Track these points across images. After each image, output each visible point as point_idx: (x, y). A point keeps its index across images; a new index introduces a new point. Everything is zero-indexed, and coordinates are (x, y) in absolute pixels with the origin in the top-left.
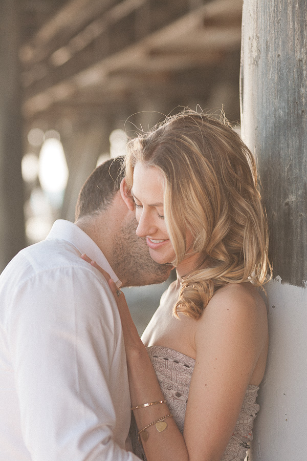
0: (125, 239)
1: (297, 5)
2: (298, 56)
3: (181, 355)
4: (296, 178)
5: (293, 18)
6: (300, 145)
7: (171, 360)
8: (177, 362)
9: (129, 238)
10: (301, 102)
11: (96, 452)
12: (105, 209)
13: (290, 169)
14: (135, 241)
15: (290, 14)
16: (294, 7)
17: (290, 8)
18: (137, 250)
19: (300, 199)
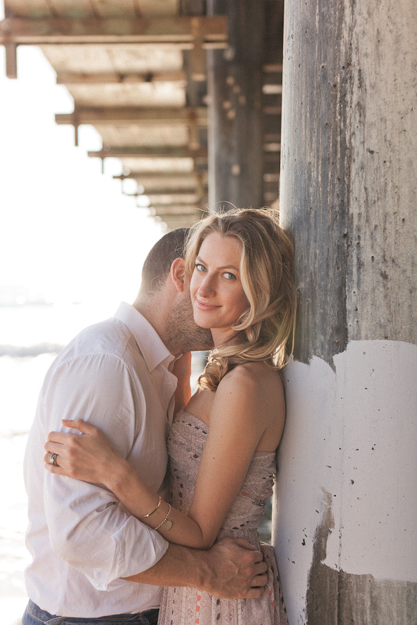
0: (176, 318)
1: (308, 115)
2: (308, 159)
3: (202, 422)
4: (305, 267)
5: (306, 126)
6: (308, 239)
7: (193, 426)
8: (197, 428)
9: (179, 318)
10: (310, 200)
11: (90, 518)
12: (159, 290)
13: (301, 260)
14: (184, 320)
15: (303, 122)
16: (306, 116)
17: (303, 117)
18: (186, 327)
19: (307, 286)
